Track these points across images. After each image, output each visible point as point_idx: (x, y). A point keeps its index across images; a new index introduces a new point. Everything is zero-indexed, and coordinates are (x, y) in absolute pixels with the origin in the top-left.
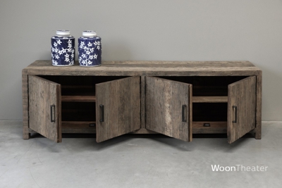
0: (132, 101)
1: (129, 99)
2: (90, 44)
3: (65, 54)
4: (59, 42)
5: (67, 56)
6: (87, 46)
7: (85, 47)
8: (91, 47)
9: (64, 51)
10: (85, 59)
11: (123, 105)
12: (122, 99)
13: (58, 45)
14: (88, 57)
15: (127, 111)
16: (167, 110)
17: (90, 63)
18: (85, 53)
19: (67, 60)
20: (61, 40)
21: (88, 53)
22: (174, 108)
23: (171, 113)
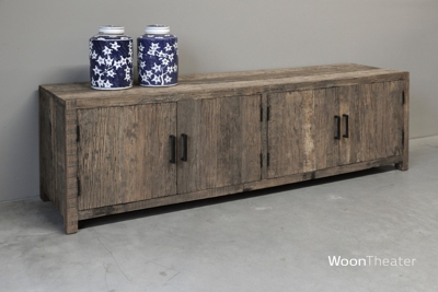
0: (244, 133)
1: (239, 130)
2: (168, 48)
3: (124, 67)
4: (115, 46)
5: (127, 70)
6: (164, 52)
7: (161, 53)
8: (170, 53)
9: (123, 61)
10: (159, 74)
11: (227, 138)
12: (225, 129)
13: (114, 51)
14: (166, 69)
15: (235, 150)
16: (307, 134)
17: (168, 79)
18: (159, 63)
19: (128, 77)
20: (119, 43)
21: (165, 62)
22: (318, 128)
23: (313, 137)
